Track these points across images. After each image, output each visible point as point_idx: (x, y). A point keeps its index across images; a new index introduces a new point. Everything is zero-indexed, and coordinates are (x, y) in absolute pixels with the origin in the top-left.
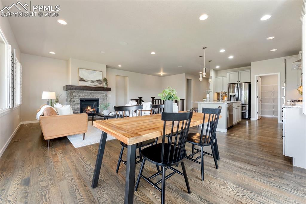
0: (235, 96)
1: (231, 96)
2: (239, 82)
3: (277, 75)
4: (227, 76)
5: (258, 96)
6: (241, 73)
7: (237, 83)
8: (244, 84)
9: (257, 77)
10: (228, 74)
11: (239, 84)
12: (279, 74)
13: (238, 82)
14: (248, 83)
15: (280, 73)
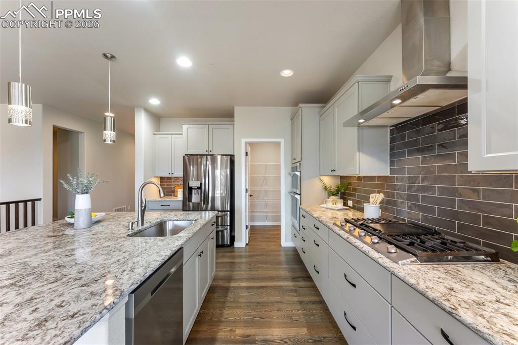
0: (200, 188)
1: (191, 189)
2: (210, 153)
3: (279, 144)
4: (182, 134)
5: (247, 188)
6: (214, 129)
7: (206, 155)
8: (219, 157)
9: (246, 143)
10: (185, 127)
11: (209, 157)
12: (282, 141)
13: (207, 153)
14: (229, 157)
15: (284, 139)
